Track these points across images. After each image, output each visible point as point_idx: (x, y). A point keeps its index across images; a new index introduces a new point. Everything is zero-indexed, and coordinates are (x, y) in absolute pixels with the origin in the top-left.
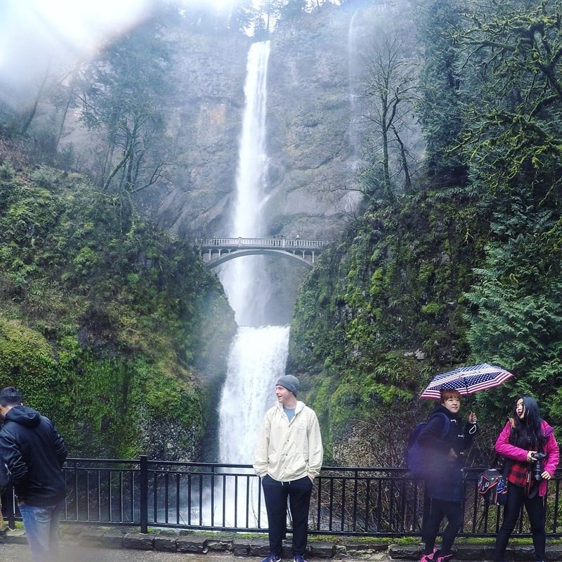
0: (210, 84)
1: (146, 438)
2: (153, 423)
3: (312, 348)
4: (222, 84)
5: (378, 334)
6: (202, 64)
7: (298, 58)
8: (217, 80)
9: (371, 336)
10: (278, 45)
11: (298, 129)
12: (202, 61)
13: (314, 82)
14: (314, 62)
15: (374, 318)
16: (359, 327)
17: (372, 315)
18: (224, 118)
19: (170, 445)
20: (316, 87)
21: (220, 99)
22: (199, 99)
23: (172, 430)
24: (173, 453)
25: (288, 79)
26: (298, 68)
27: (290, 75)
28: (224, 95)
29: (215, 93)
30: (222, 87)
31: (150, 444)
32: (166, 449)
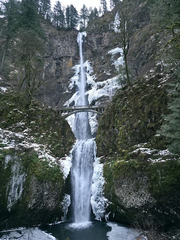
0: (65, 51)
1: (35, 190)
2: (38, 183)
3: (105, 146)
4: (70, 51)
5: (129, 138)
6: (62, 43)
7: (96, 37)
8: (68, 49)
9: (126, 139)
10: (88, 32)
11: (98, 66)
12: (62, 41)
13: (103, 46)
14: (102, 38)
15: (127, 132)
16: (121, 136)
17: (126, 131)
18: (72, 64)
19: (46, 193)
20: (104, 49)
21: (69, 57)
22: (62, 57)
23: (47, 186)
24: (47, 197)
25: (93, 47)
26: (97, 41)
27: (94, 45)
28: (71, 55)
29: (68, 54)
30: (70, 52)
31: (36, 193)
32: (44, 195)
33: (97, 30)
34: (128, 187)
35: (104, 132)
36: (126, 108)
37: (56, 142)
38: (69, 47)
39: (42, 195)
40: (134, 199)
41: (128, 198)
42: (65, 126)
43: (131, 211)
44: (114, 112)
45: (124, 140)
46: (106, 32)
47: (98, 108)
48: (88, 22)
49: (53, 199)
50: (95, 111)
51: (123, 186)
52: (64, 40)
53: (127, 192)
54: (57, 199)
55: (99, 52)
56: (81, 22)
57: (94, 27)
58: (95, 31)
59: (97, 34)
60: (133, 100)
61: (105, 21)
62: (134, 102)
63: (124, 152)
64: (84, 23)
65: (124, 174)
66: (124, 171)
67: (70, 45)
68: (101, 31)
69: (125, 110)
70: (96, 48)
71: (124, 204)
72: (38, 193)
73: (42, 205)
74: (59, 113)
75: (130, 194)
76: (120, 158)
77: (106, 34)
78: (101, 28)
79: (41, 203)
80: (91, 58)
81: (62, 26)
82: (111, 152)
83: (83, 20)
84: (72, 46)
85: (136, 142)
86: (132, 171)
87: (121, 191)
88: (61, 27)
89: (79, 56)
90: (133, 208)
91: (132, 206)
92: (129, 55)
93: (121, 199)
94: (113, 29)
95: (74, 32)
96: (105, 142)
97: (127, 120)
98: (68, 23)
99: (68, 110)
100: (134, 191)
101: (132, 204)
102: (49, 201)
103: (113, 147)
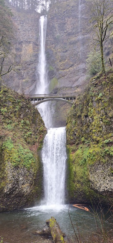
0: (25, 35)
1: (11, 176)
2: (14, 169)
3: (76, 135)
4: (30, 35)
5: (104, 127)
6: (22, 26)
7: (59, 22)
8: (28, 33)
9: (101, 128)
10: (51, 16)
11: (60, 54)
12: (22, 24)
13: (65, 33)
14: (65, 24)
15: (102, 121)
16: (96, 125)
17: (100, 119)
18: (32, 50)
19: (21, 179)
20: (66, 35)
21: (30, 42)
22: (22, 42)
23: (22, 172)
24: (22, 182)
25: (55, 32)
26: (59, 27)
27: (56, 31)
28: (32, 40)
29: (28, 39)
30: (30, 37)
31: (12, 179)
32: (19, 180)
33: (59, 14)
34: (103, 173)
35: (76, 121)
36: (102, 97)
37: (27, 129)
38: (29, 31)
39: (17, 181)
40: (108, 183)
41: (102, 182)
42: (35, 114)
43: (104, 194)
44: (86, 101)
45: (99, 129)
46: (69, 18)
47: (73, 97)
48: (50, 5)
49: (28, 185)
50: (66, 100)
51: (97, 171)
52: (25, 23)
53: (102, 177)
54: (32, 184)
55: (61, 39)
56: (43, 5)
57: (57, 10)
58: (57, 14)
59: (59, 19)
60: (108, 89)
61: (68, 5)
62: (109, 91)
63: (99, 140)
64: (45, 5)
65: (99, 161)
66: (99, 158)
67: (31, 29)
68: (63, 16)
69: (100, 99)
70: (58, 34)
71: (98, 188)
72: (14, 179)
73: (18, 190)
74: (29, 100)
75: (104, 178)
76: (94, 145)
77: (70, 19)
78: (64, 12)
79: (17, 188)
80: (52, 44)
81: (22, 7)
82: (83, 140)
83: (44, 3)
84: (32, 30)
85: (111, 130)
86: (107, 158)
87: (95, 176)
88: (20, 8)
89: (40, 42)
90: (108, 191)
91: (106, 189)
92: (93, 44)
93: (96, 183)
94: (77, 14)
95: (35, 15)
96: (76, 131)
97: (102, 109)
98: (28, 4)
99: (38, 98)
100: (109, 176)
101: (107, 187)
102: (24, 186)
103: (85, 135)
